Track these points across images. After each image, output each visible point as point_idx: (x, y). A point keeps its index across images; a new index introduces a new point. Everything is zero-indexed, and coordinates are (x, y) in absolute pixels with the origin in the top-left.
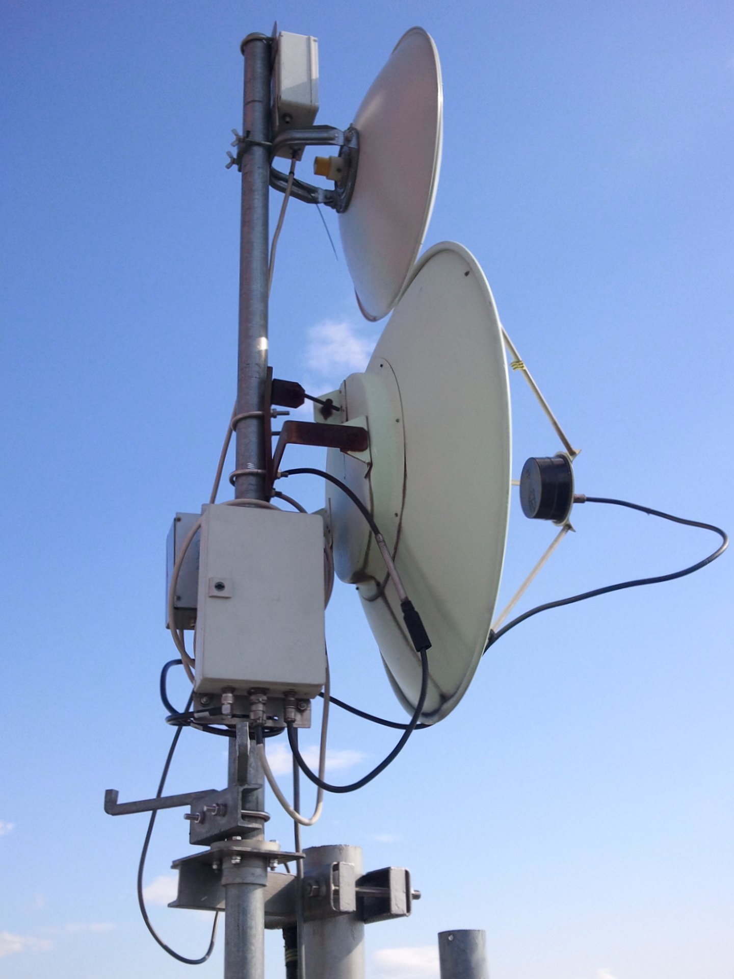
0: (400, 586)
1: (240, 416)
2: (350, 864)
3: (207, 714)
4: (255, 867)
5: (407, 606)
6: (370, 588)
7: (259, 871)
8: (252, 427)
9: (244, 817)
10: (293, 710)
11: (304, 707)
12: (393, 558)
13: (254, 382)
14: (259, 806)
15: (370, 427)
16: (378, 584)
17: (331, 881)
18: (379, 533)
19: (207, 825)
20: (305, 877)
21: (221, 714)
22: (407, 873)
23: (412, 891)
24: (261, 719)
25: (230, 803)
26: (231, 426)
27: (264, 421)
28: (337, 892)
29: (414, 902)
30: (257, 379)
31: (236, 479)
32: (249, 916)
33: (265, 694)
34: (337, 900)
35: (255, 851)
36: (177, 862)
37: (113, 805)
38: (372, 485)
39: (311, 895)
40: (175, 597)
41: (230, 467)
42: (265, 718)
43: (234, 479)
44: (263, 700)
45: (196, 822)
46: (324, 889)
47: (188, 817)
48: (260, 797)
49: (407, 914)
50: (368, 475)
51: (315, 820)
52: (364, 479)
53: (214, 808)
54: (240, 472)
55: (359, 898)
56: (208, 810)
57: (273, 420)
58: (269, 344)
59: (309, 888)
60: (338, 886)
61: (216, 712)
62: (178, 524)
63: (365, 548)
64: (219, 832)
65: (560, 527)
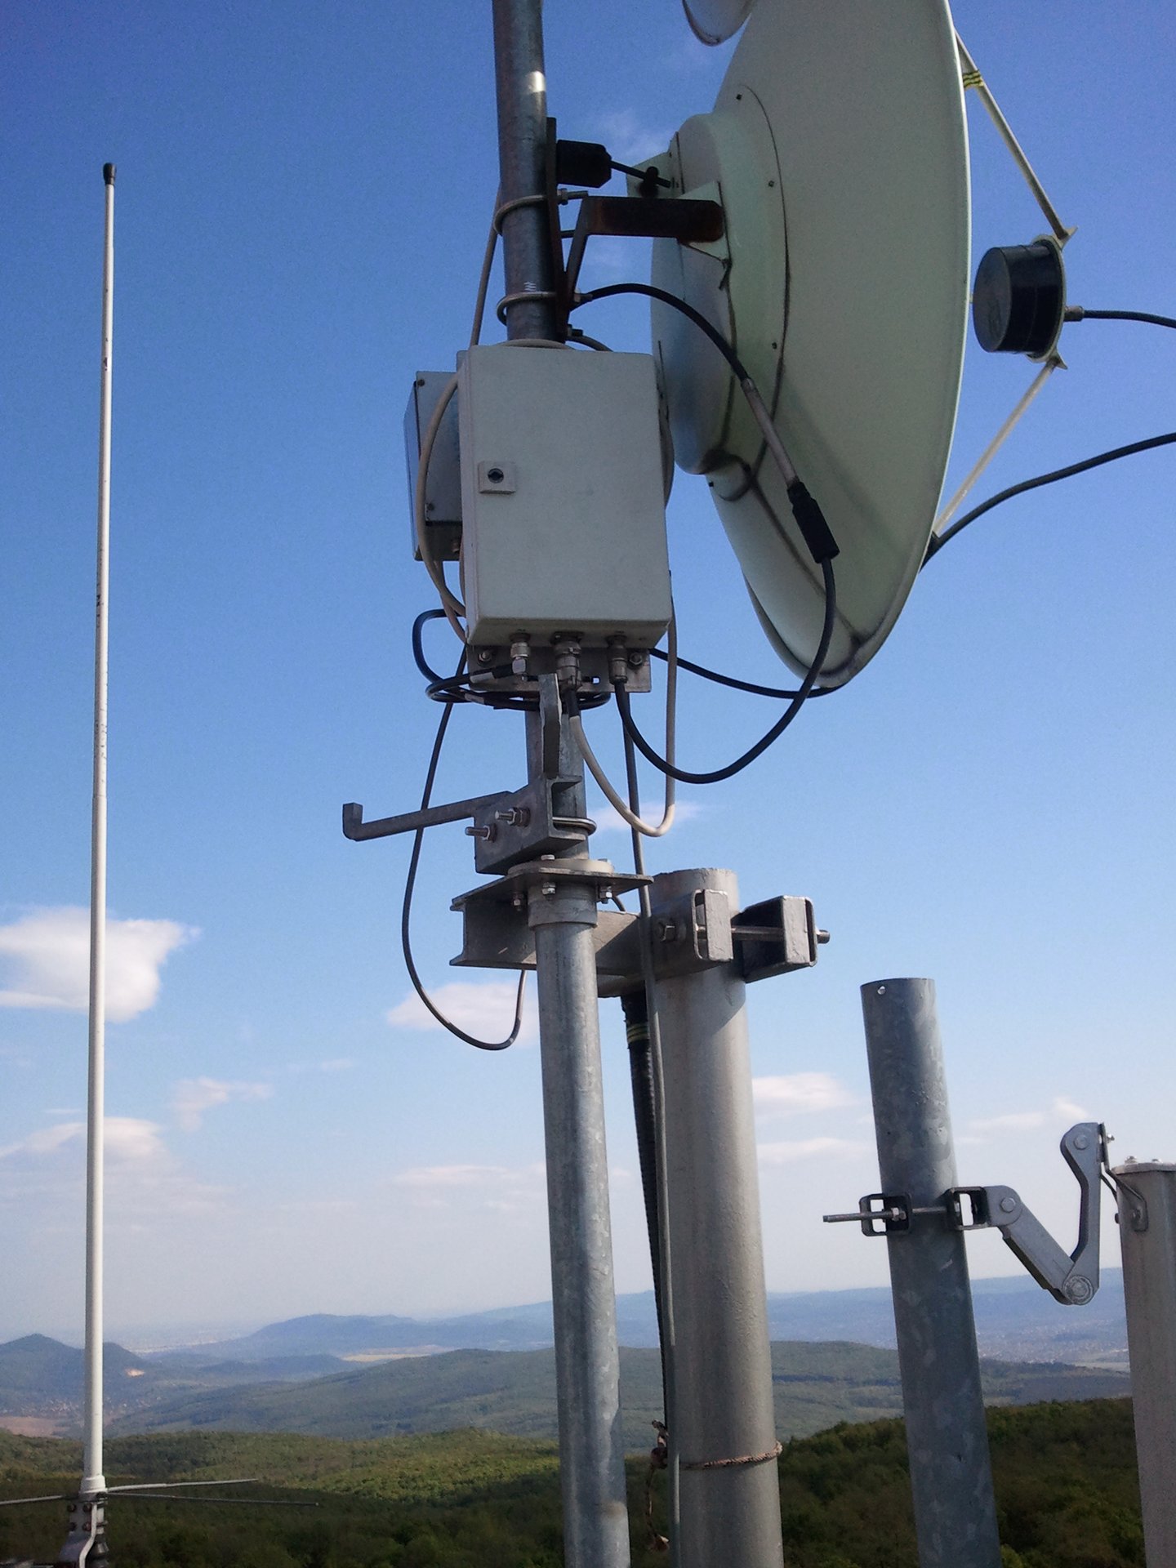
0: (785, 461)
1: (508, 206)
2: (721, 892)
3: (489, 675)
4: (578, 899)
5: (797, 492)
6: (733, 477)
7: (583, 904)
8: (528, 223)
9: (557, 825)
10: (624, 664)
11: (639, 660)
12: (772, 417)
13: (527, 146)
14: (578, 810)
15: (724, 200)
16: (746, 468)
17: (694, 918)
18: (748, 377)
19: (501, 842)
20: (652, 915)
21: (512, 674)
22: (808, 904)
23: (817, 932)
24: (574, 679)
25: (535, 806)
26: (494, 225)
27: (546, 213)
28: (703, 935)
29: (820, 948)
30: (532, 142)
31: (507, 311)
32: (573, 968)
33: (578, 641)
34: (704, 948)
35: (576, 873)
36: (460, 900)
37: (355, 826)
38: (733, 298)
39: (665, 938)
40: (426, 506)
41: (497, 292)
42: (579, 678)
43: (505, 312)
44: (574, 650)
45: (484, 839)
46: (683, 929)
47: (470, 831)
48: (578, 797)
49: (811, 963)
50: (725, 283)
51: (664, 829)
52: (718, 290)
53: (510, 815)
54: (512, 298)
55: (737, 942)
56: (501, 817)
57: (560, 206)
58: (547, 82)
59: (661, 930)
60: (706, 926)
61: (505, 671)
62: (421, 390)
63: (723, 408)
64: (520, 849)
65: (1041, 363)
